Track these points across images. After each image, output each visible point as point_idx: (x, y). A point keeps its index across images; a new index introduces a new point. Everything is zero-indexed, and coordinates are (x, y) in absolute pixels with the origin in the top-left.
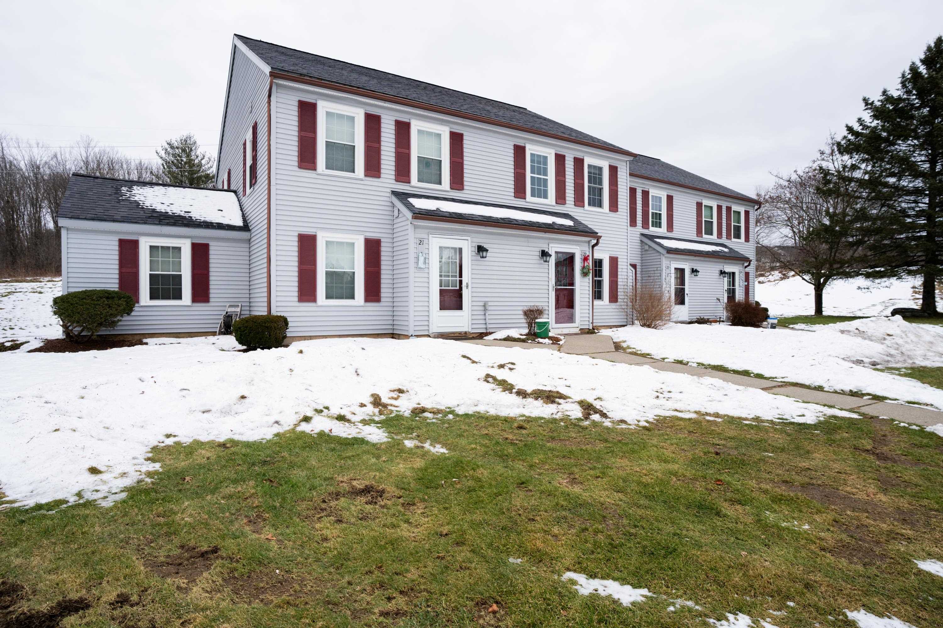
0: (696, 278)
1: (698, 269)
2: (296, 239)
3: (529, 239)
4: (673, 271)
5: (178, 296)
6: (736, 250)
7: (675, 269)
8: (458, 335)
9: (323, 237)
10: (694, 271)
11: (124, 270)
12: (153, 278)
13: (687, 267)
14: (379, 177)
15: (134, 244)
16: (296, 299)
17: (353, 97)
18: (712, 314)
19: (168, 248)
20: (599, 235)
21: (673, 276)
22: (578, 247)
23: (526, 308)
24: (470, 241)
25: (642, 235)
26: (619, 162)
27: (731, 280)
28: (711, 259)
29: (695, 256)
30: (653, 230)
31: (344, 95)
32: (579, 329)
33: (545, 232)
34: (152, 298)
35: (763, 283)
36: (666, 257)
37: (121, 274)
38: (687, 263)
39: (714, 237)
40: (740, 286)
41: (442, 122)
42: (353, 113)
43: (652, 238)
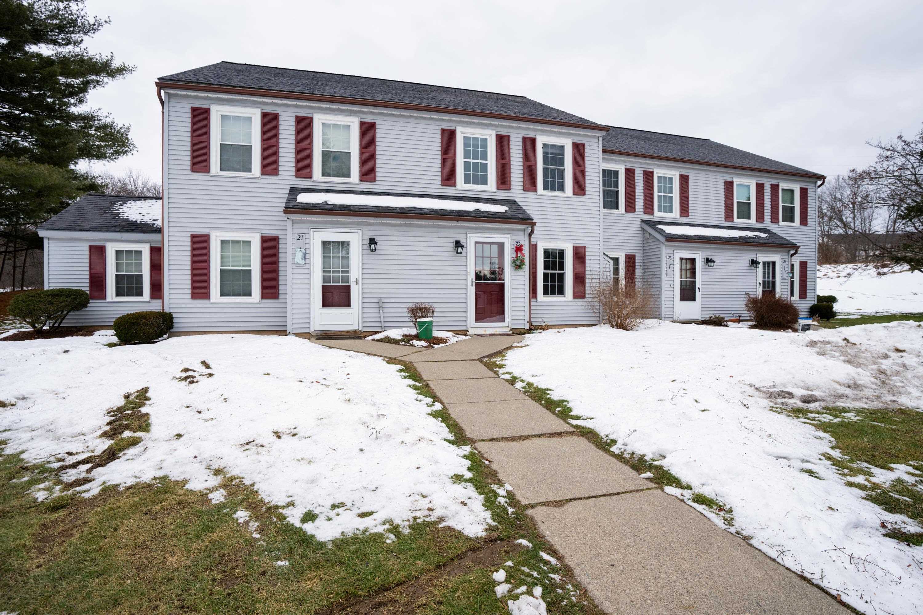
0: (711, 269)
1: (713, 258)
2: (189, 239)
3: (440, 230)
4: (677, 261)
5: (140, 294)
6: (781, 235)
7: (681, 259)
8: (345, 333)
9: (216, 236)
10: (709, 261)
11: (93, 272)
12: (119, 278)
13: (699, 257)
14: (277, 174)
15: (102, 249)
16: (189, 296)
17: (249, 98)
18: (729, 312)
19: (132, 251)
20: (534, 221)
21: (677, 268)
22: (509, 236)
23: (410, 305)
24: (360, 234)
25: (643, 221)
26: (588, 139)
27: (771, 271)
28: (736, 247)
29: (710, 243)
30: (658, 215)
31: (239, 98)
32: (509, 329)
33: (458, 221)
34: (118, 295)
35: (884, 274)
36: (666, 246)
37: (91, 275)
38: (700, 252)
39: (752, 221)
40: (782, 278)
41: (351, 113)
42: (249, 113)
43: (653, 224)
